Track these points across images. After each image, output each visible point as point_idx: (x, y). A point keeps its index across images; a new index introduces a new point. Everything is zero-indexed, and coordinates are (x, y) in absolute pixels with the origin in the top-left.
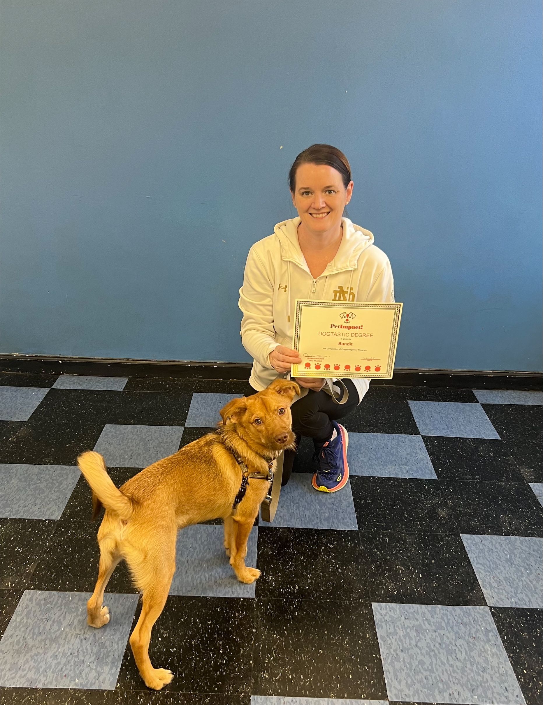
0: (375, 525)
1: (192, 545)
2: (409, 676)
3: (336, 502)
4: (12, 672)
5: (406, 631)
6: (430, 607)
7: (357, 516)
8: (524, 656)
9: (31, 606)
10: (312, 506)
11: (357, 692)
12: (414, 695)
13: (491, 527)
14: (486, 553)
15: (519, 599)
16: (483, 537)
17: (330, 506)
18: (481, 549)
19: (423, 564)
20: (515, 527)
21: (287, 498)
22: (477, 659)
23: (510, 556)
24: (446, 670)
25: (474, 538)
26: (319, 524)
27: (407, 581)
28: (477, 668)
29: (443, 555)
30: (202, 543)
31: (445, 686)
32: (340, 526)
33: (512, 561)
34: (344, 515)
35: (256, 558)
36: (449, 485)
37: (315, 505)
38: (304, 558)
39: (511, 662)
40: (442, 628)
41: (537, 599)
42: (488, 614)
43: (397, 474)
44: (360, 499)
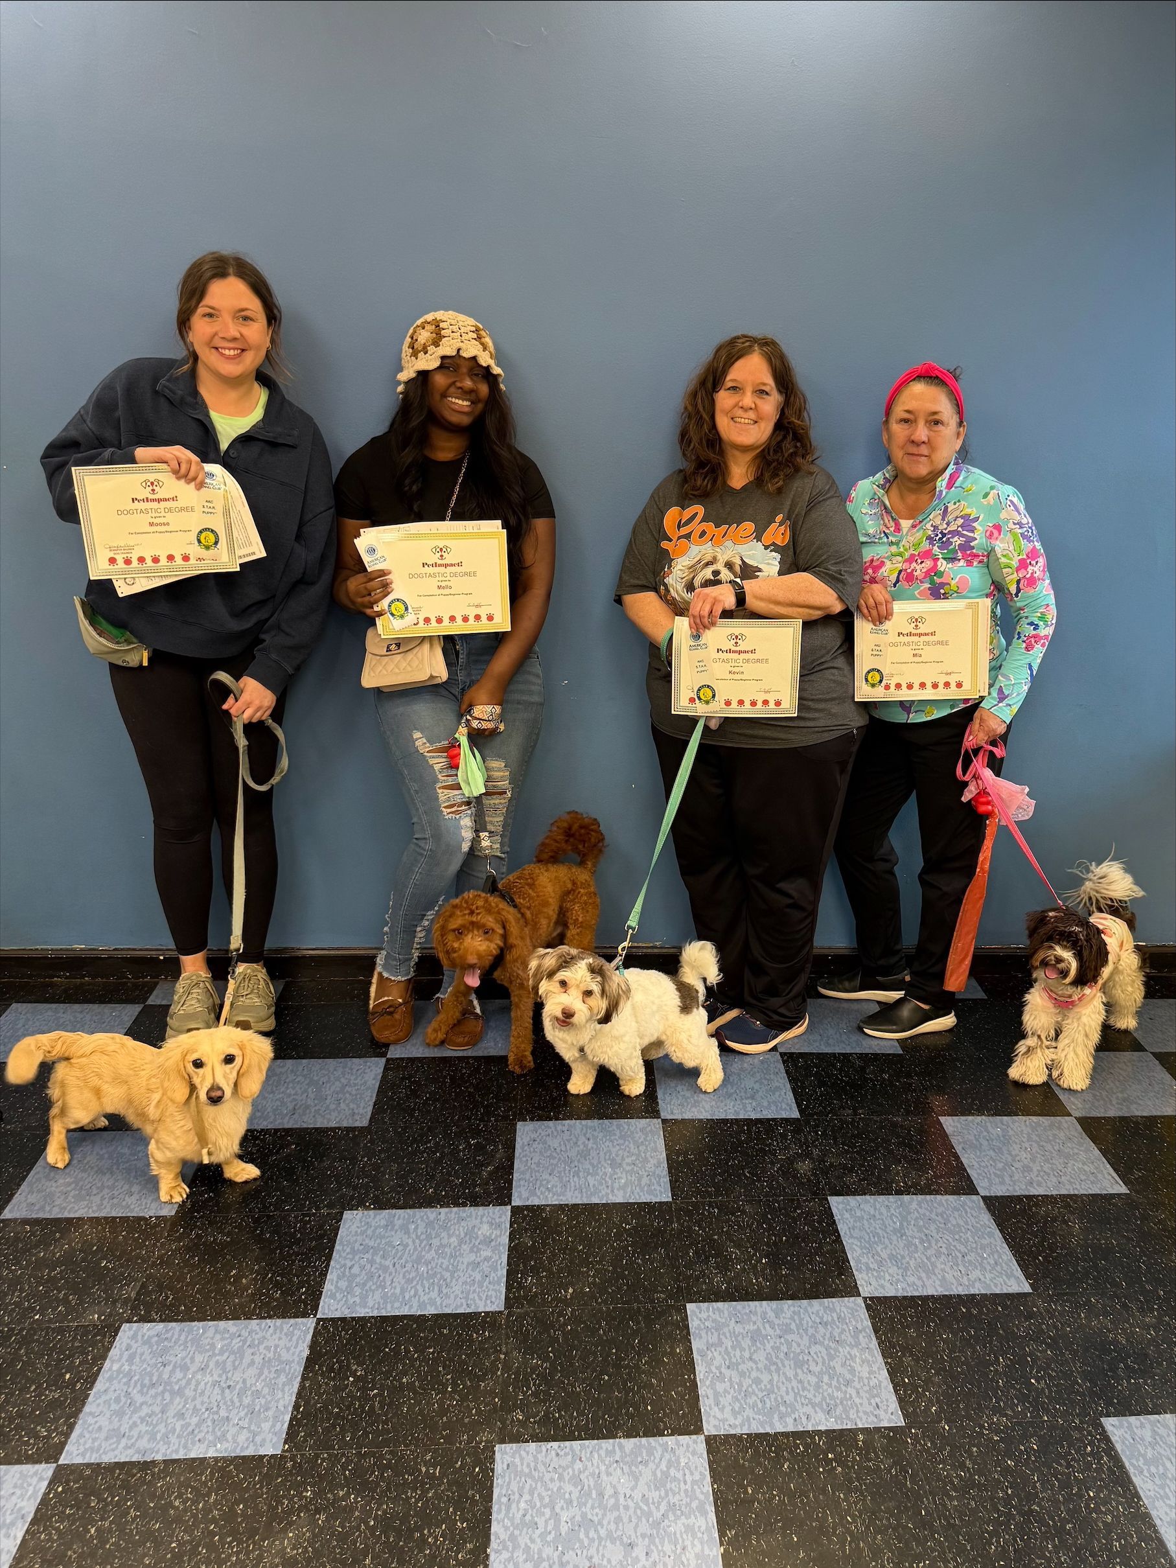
0: (699, 1192)
2: (737, 1400)
3: (638, 1161)
4: (112, 1441)
5: (737, 1340)
6: (774, 1304)
7: (670, 1181)
8: (907, 1360)
9: (135, 1346)
10: (600, 1170)
11: (658, 1428)
12: (742, 1425)
13: (875, 1185)
14: (866, 1223)
15: (908, 1284)
16: (862, 1199)
17: (628, 1168)
18: (857, 1217)
19: (767, 1244)
21: (560, 1159)
22: (839, 1369)
23: (901, 1224)
24: (793, 1388)
25: (848, 1201)
26: (610, 1196)
27: (743, 1269)
28: (838, 1380)
29: (800, 1229)
30: (418, 1237)
31: (789, 1410)
32: (643, 1197)
33: (903, 1231)
34: (650, 1180)
36: (817, 1126)
37: (605, 1168)
38: (584, 1248)
39: (888, 1370)
40: (791, 1331)
42: (861, 1307)
43: (738, 1114)
44: (678, 1154)
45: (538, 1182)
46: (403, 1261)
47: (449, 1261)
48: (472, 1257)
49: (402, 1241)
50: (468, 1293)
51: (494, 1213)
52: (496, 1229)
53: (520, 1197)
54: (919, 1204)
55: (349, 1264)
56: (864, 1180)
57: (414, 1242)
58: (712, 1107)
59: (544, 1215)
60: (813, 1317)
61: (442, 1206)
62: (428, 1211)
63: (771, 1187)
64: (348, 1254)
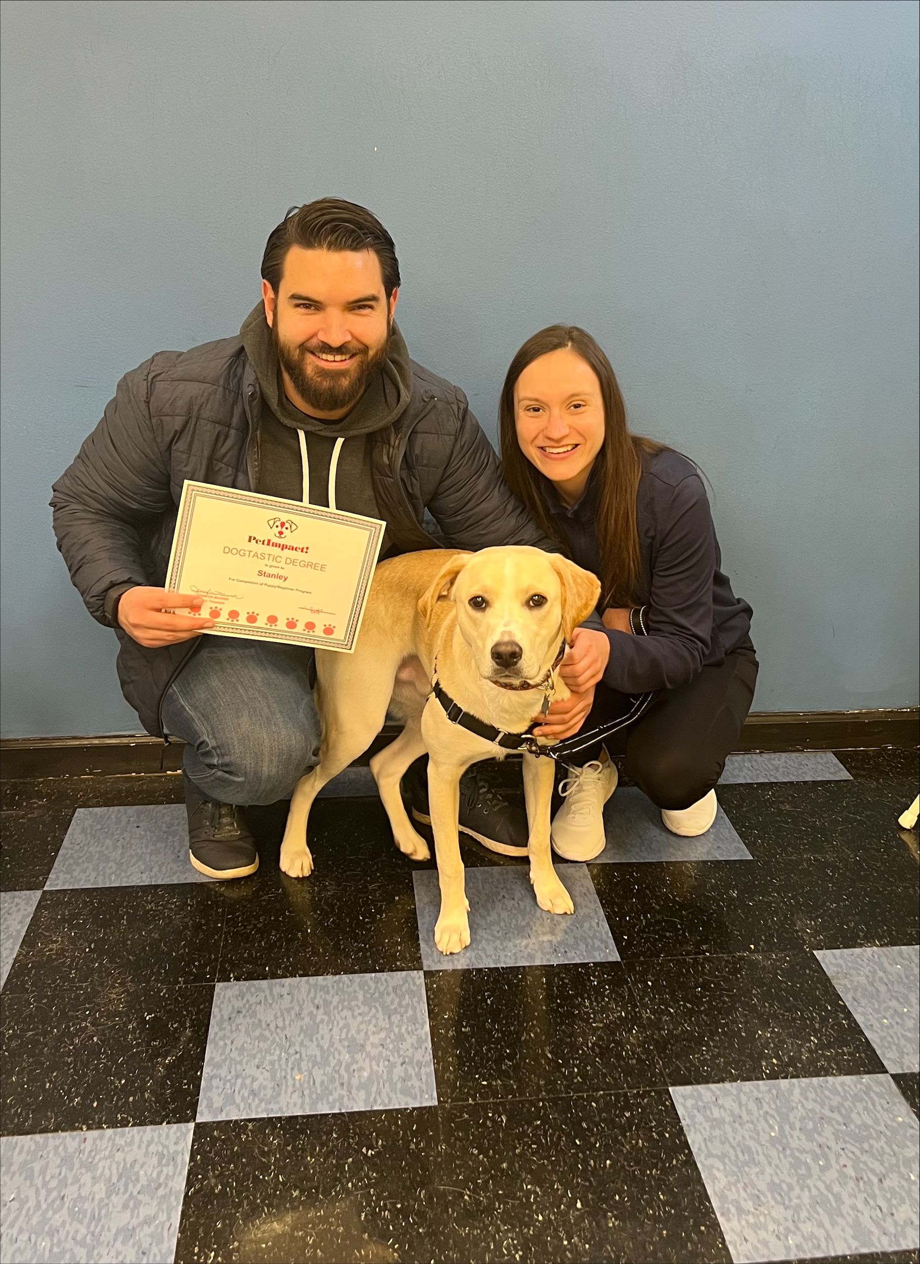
0: (478, 1088)
1: (19, 1193)
3: (388, 1040)
10: (331, 1058)
13: (736, 1064)
14: (728, 1128)
16: (720, 1089)
17: (374, 1052)
18: (715, 1120)
19: (584, 1174)
21: (274, 1041)
23: (781, 1129)
25: (700, 1094)
26: (346, 1101)
29: (631, 1145)
30: (45, 1184)
32: (394, 1100)
33: (785, 1141)
34: (408, 1071)
35: (180, 1208)
36: (645, 972)
37: (339, 1054)
43: (533, 957)
44: (446, 1026)
45: (239, 1081)
51: (167, 1137)
52: (168, 1163)
53: (210, 1107)
54: (803, 1092)
56: (719, 1055)
58: (495, 948)
59: (244, 1138)
61: (89, 1128)
62: (68, 1136)
63: (583, 1074)
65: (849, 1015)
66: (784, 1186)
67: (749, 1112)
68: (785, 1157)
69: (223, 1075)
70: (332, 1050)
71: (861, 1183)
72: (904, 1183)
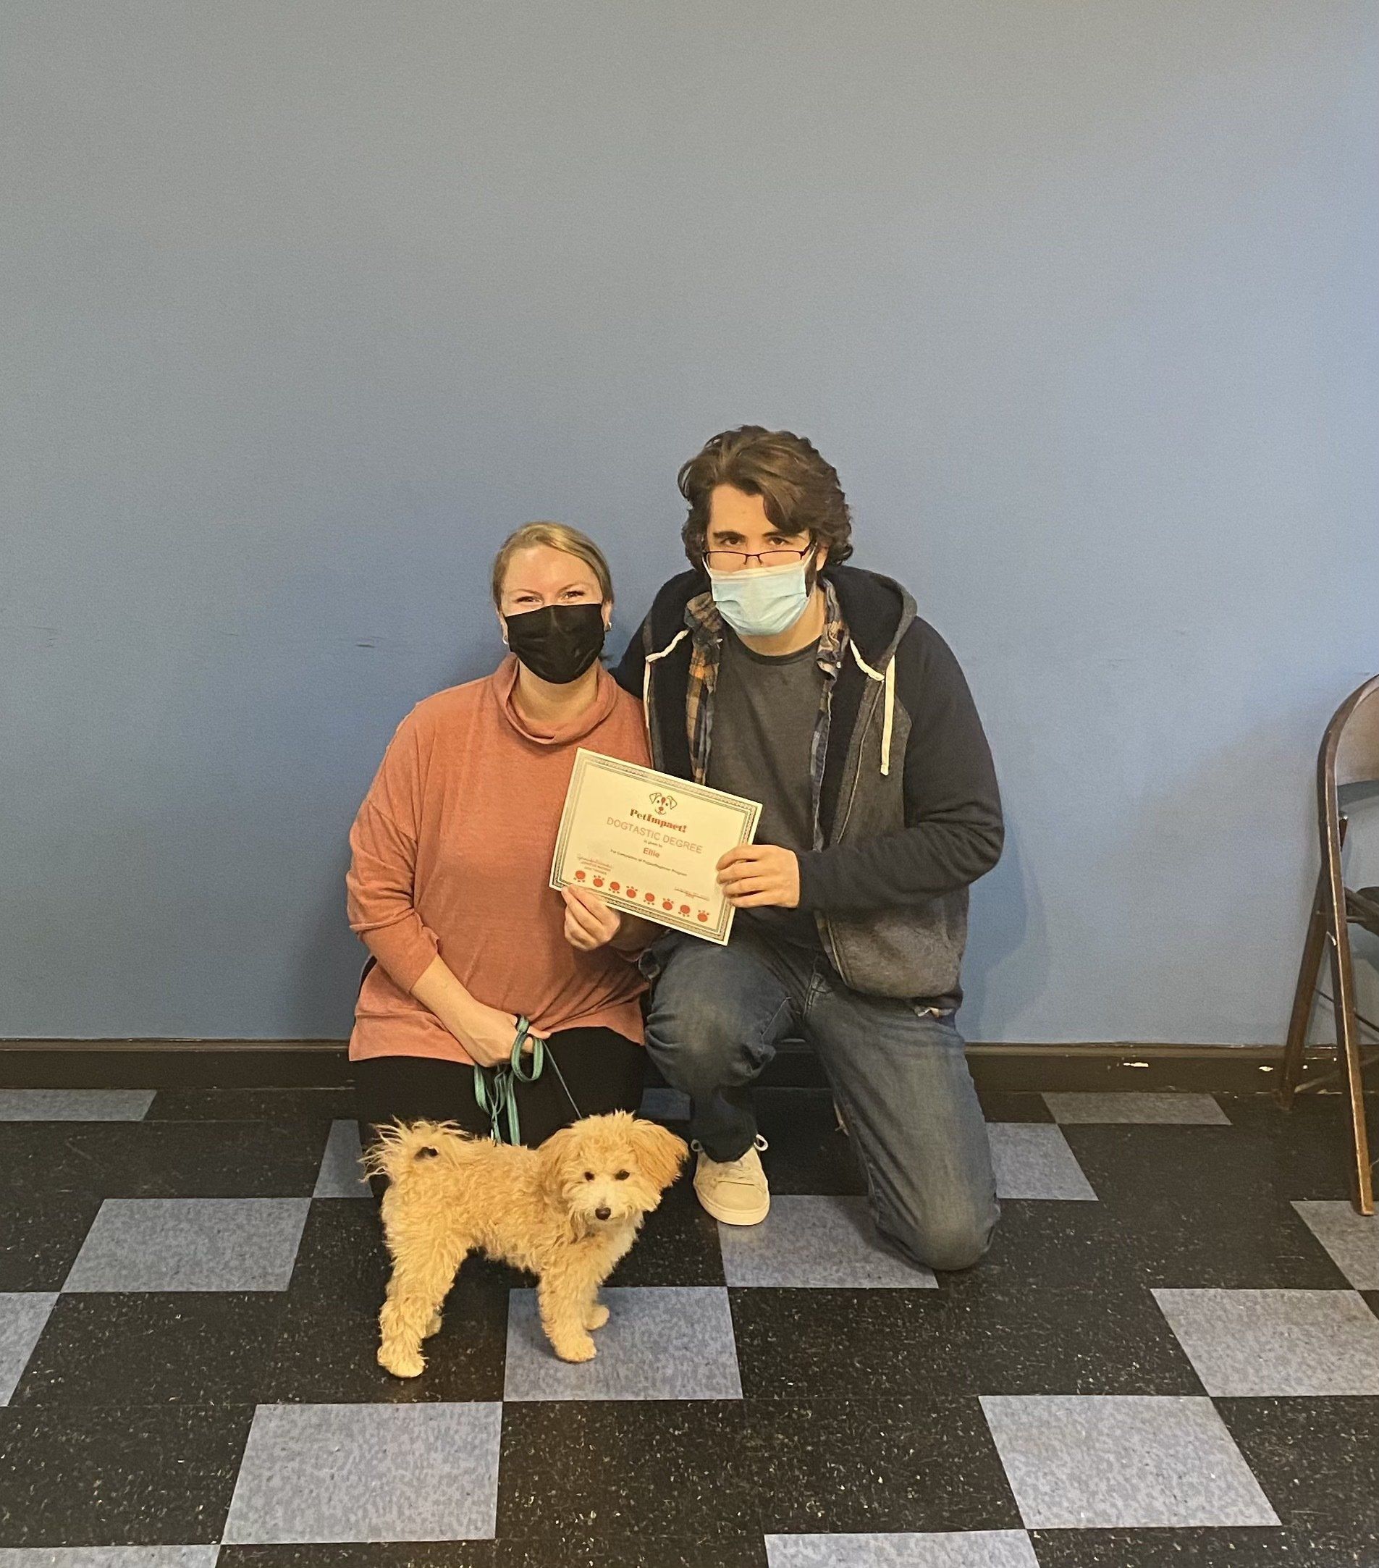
0: (783, 1388)
3: (691, 1345)
6: (895, 1537)
7: (742, 1373)
10: (633, 1356)
13: (1051, 1381)
14: (1035, 1431)
15: (1096, 1513)
16: (1032, 1400)
17: (677, 1354)
18: (1023, 1423)
19: (887, 1459)
20: (1107, 1378)
23: (1091, 1433)
25: (1008, 1401)
26: (651, 1391)
27: (849, 1492)
29: (935, 1439)
30: (366, 1441)
32: (699, 1393)
33: (1090, 1443)
34: (711, 1370)
35: (498, 1464)
36: (964, 1299)
37: (643, 1353)
38: (613, 1459)
41: (1135, 1510)
42: (1025, 1542)
43: (844, 1282)
44: (752, 1335)
45: (543, 1371)
46: (345, 1472)
47: (413, 1474)
48: (447, 1468)
49: (343, 1446)
50: (442, 1516)
51: (477, 1410)
52: (481, 1431)
53: (516, 1391)
54: (1117, 1407)
55: (267, 1474)
56: (1034, 1374)
57: (360, 1446)
58: (804, 1271)
59: (552, 1415)
60: (952, 1554)
61: (400, 1401)
62: (380, 1406)
63: (892, 1381)
64: (264, 1461)
65: (1177, 1346)
66: (1084, 1478)
67: (1058, 1419)
68: (1089, 1455)
69: (526, 1365)
70: (635, 1350)
71: (1160, 1478)
72: (1204, 1481)
